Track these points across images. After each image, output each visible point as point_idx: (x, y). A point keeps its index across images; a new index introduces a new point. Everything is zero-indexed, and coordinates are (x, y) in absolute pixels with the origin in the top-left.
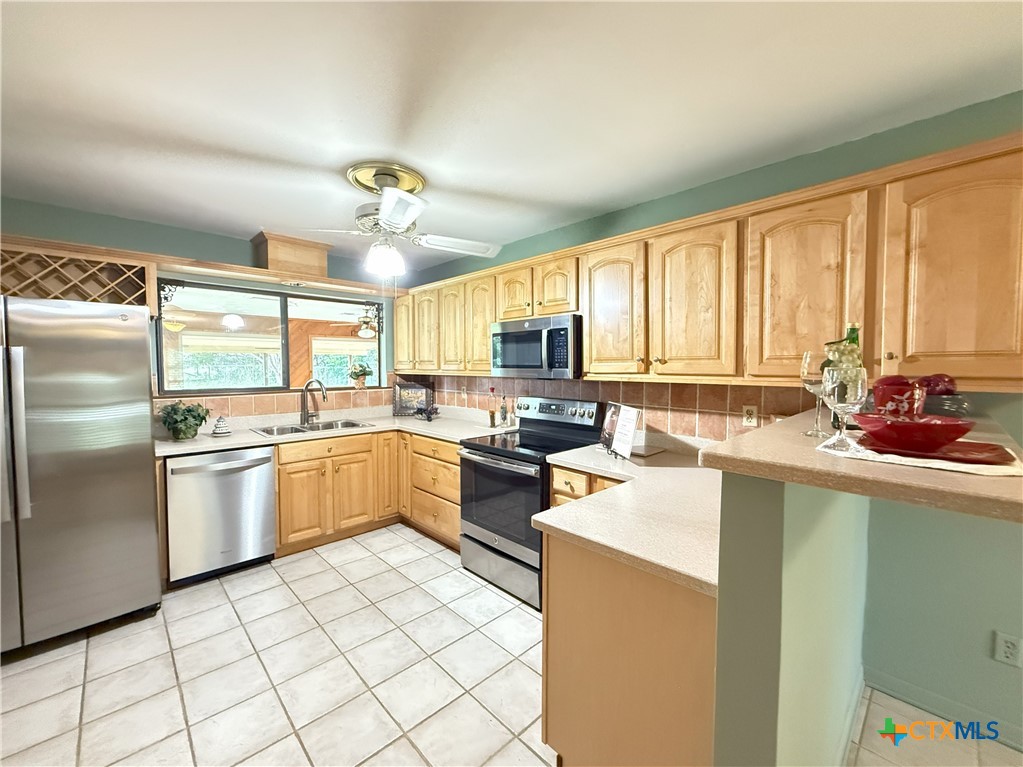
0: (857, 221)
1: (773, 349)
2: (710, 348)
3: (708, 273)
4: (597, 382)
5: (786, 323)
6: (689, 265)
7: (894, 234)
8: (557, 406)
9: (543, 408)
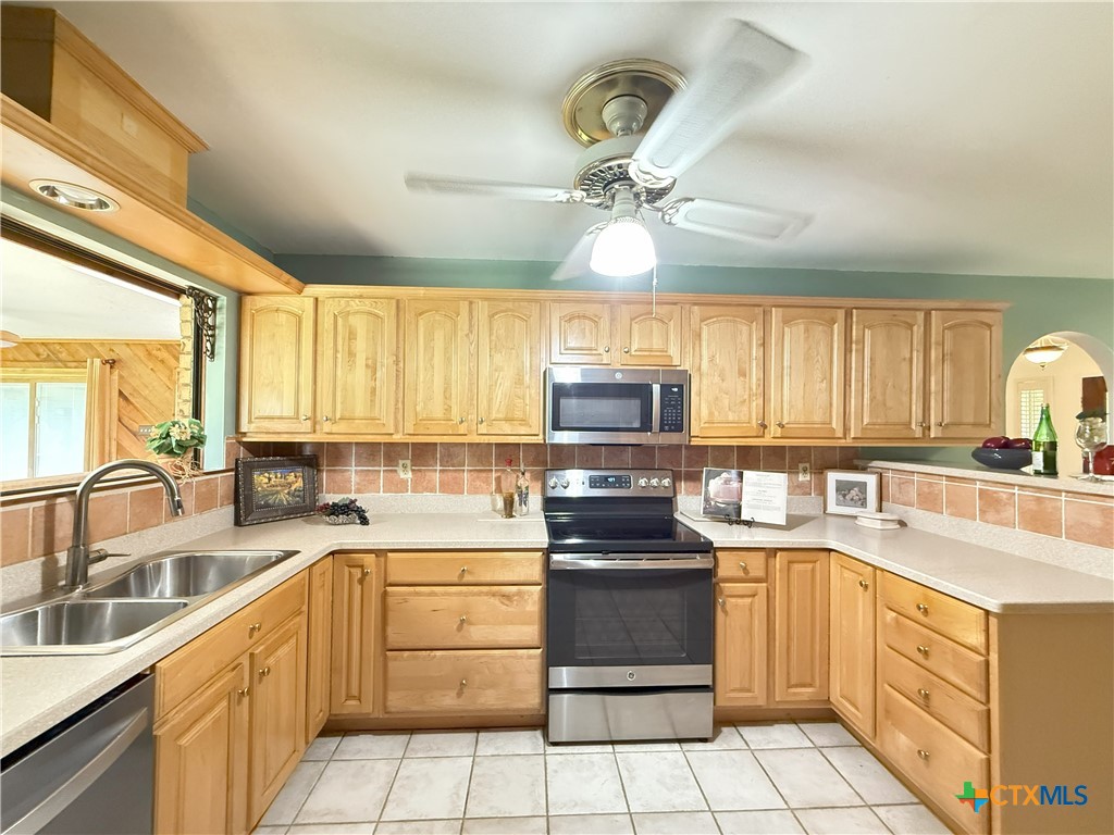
0: (918, 330)
1: (871, 416)
2: (825, 414)
3: (823, 349)
4: (707, 446)
5: (879, 397)
6: (807, 339)
7: (937, 343)
8: (618, 478)
9: (595, 482)
